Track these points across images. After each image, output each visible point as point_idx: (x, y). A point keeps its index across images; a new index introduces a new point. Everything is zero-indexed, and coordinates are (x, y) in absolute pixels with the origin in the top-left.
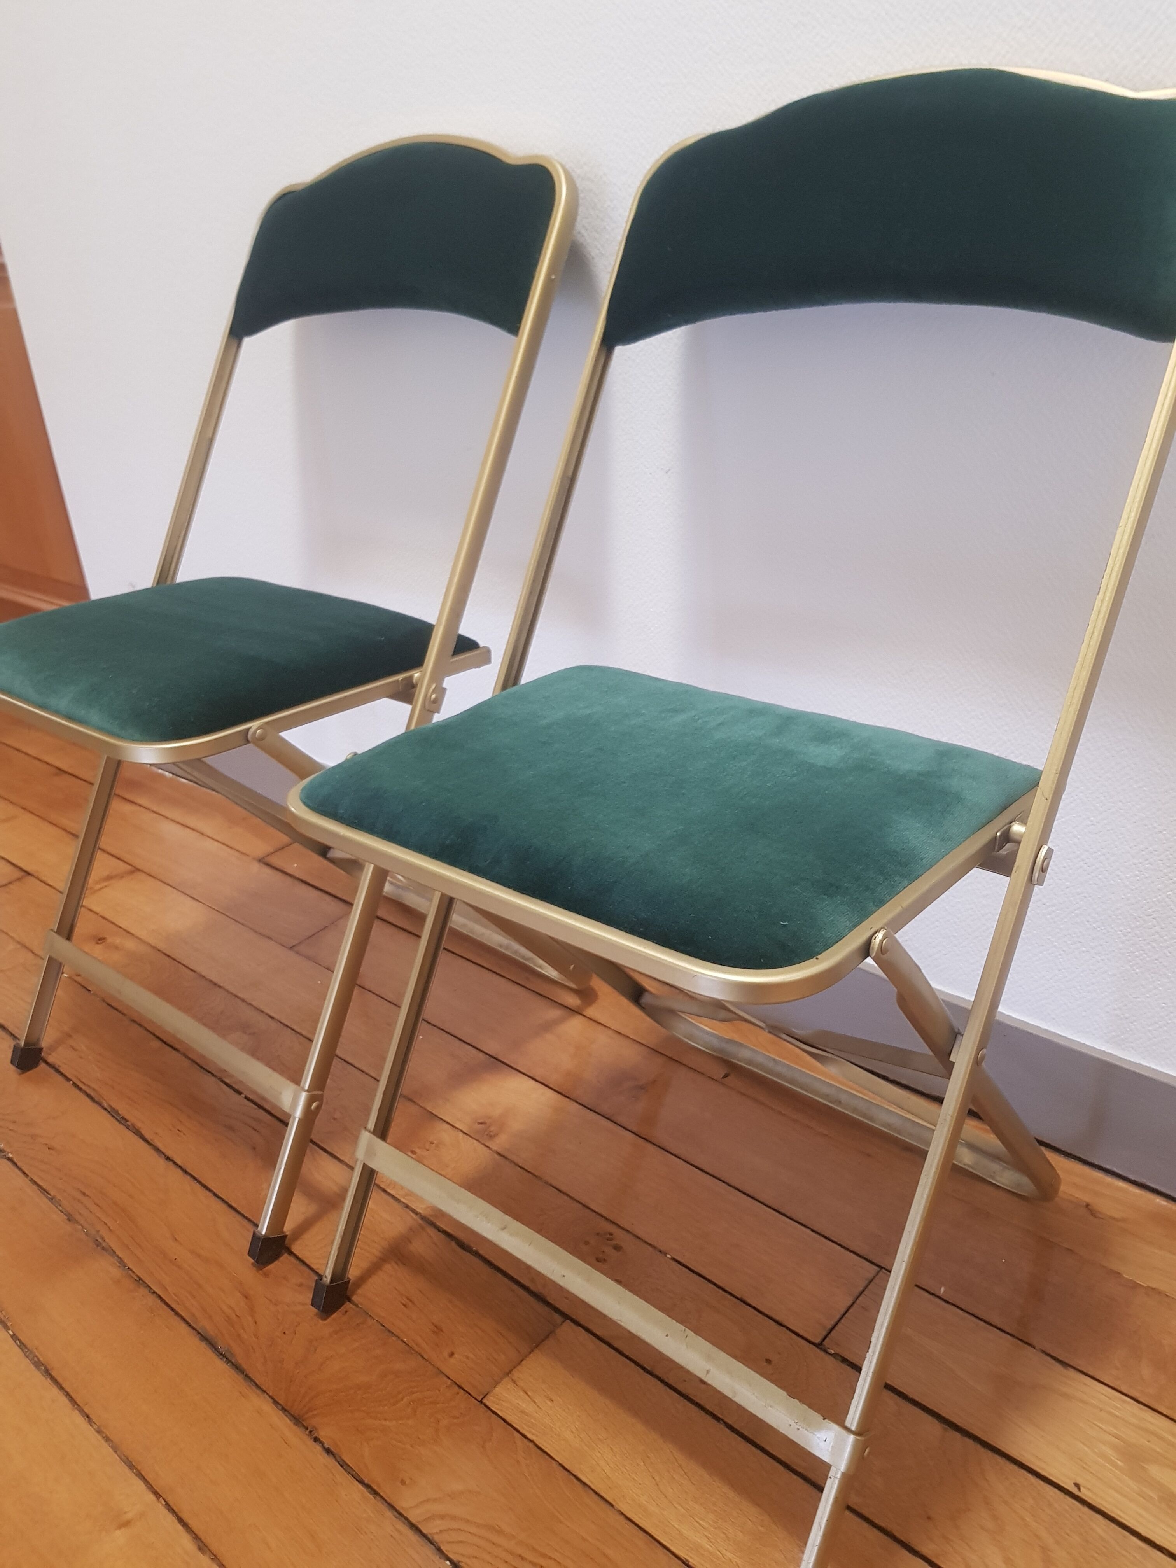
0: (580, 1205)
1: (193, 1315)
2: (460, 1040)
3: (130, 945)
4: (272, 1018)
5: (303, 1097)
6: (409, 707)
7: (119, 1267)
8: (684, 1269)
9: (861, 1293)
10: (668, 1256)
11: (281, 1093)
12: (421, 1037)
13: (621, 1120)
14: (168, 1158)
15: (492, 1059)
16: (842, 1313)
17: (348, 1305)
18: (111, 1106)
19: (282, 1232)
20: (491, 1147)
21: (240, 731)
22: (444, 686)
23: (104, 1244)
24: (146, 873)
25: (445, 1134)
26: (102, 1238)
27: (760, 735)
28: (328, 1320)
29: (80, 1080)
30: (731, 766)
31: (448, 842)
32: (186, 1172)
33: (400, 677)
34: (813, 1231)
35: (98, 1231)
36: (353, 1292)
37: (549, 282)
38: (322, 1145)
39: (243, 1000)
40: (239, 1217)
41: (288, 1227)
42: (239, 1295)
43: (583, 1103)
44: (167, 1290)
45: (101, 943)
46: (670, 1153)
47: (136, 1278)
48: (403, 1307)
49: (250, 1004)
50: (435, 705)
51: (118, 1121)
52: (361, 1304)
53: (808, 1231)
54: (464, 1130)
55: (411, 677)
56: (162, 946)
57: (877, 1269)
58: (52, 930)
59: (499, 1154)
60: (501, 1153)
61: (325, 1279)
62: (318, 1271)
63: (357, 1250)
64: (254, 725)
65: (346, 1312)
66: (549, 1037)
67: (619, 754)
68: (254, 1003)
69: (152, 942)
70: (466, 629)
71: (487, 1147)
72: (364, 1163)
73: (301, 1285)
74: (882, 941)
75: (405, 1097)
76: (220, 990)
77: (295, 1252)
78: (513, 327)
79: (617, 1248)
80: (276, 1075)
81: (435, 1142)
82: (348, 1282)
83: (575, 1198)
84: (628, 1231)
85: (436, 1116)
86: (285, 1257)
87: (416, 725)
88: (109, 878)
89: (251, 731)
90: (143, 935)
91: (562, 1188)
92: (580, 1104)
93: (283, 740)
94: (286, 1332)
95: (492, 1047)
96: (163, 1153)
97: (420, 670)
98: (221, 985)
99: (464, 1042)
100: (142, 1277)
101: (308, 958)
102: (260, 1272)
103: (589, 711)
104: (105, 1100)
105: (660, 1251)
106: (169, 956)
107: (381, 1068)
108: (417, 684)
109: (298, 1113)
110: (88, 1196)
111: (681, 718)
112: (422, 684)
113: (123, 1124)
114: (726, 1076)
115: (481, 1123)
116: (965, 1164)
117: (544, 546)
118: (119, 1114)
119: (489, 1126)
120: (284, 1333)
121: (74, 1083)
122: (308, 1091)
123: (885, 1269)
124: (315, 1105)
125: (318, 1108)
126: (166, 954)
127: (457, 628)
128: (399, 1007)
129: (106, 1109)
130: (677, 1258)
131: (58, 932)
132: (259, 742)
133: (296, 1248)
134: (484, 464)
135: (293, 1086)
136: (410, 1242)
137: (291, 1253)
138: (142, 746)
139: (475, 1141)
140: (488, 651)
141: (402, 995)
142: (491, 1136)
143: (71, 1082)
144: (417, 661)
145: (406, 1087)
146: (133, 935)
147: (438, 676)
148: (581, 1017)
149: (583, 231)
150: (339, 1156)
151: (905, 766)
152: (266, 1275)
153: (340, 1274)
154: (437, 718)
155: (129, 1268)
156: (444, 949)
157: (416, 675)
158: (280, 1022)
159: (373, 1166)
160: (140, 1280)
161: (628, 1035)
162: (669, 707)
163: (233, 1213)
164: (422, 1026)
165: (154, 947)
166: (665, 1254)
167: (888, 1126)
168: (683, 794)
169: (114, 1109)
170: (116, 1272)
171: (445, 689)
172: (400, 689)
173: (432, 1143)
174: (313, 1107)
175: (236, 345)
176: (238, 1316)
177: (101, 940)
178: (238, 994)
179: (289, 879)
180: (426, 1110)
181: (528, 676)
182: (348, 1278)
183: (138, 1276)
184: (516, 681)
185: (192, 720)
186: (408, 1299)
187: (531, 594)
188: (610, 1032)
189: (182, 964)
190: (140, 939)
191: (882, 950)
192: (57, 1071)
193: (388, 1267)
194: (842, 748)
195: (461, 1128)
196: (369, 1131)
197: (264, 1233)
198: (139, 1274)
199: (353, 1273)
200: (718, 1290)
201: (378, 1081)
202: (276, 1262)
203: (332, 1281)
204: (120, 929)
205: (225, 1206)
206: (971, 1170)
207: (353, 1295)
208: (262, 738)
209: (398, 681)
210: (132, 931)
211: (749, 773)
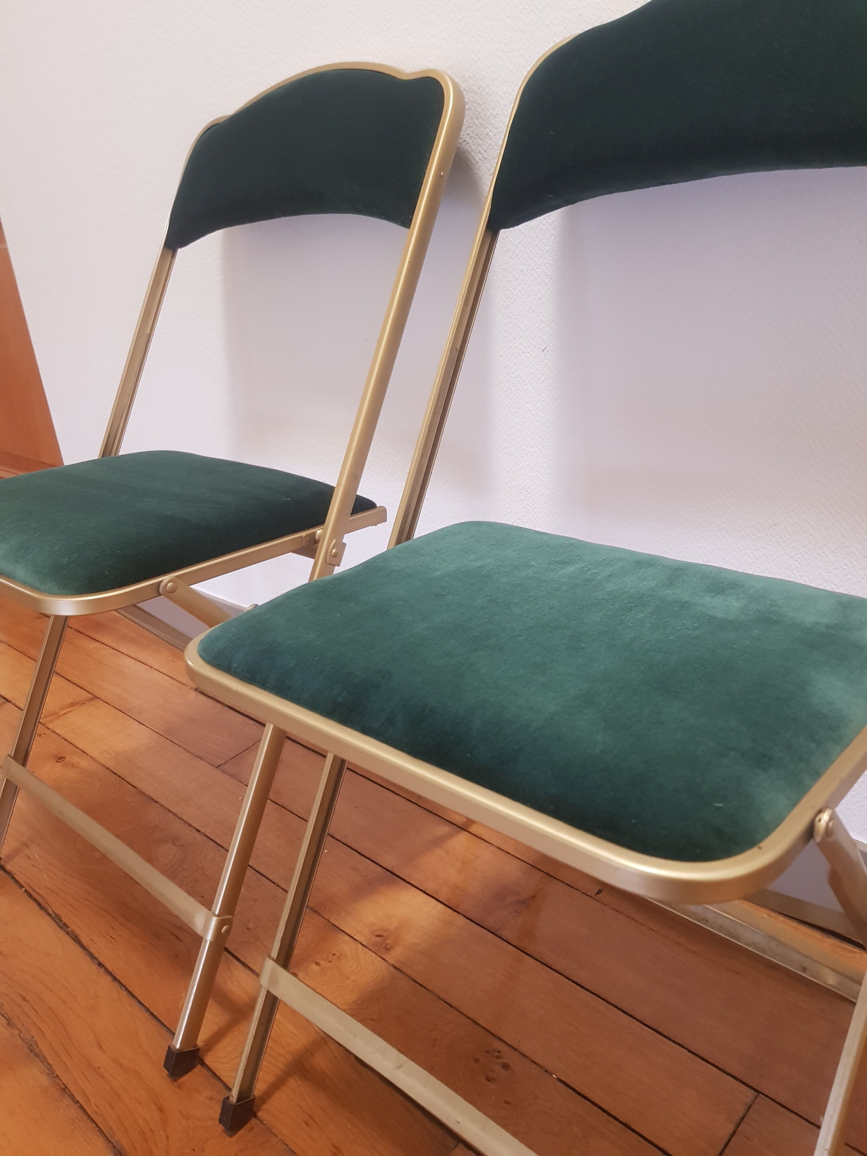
0: (470, 1021)
1: (111, 1128)
2: (360, 854)
3: (84, 763)
4: (198, 831)
5: (214, 921)
6: (311, 561)
7: (48, 1074)
8: (569, 1090)
9: (742, 1119)
10: (554, 1076)
11: (194, 917)
12: (326, 851)
13: (505, 934)
14: (100, 965)
15: (388, 873)
16: (725, 1141)
17: (254, 1121)
18: (55, 913)
19: (196, 1046)
20: (387, 959)
21: (152, 584)
22: (344, 541)
23: (37, 1050)
24: (102, 700)
25: (346, 946)
26: (36, 1044)
27: (653, 586)
28: (235, 1138)
29: (31, 887)
30: (628, 618)
31: (339, 699)
32: (115, 979)
33: (304, 534)
34: (690, 1051)
35: (33, 1037)
36: (259, 1109)
37: (438, 178)
38: (236, 954)
39: (175, 814)
40: (158, 1026)
41: (200, 1042)
42: (154, 1107)
43: (470, 918)
44: (89, 1100)
45: (60, 762)
46: (551, 968)
47: (63, 1086)
48: (305, 1125)
49: (180, 818)
50: (336, 558)
51: (60, 927)
52: (266, 1120)
53: (686, 1051)
54: (363, 943)
55: (315, 533)
56: (111, 765)
57: (755, 1093)
58: (9, 756)
59: (395, 967)
60: (397, 966)
61: (231, 1098)
62: (227, 1084)
63: (264, 1063)
64: (165, 578)
65: (252, 1129)
66: (439, 851)
67: (512, 606)
68: (184, 817)
69: (103, 761)
70: (364, 491)
71: (384, 959)
72: (268, 991)
73: (211, 1099)
74: (828, 824)
75: (311, 908)
76: (157, 804)
77: (207, 1063)
78: (406, 222)
79: (506, 1066)
80: (191, 899)
81: (337, 954)
82: (254, 1099)
83: (465, 1013)
84: (515, 1049)
85: (338, 928)
86: (198, 1069)
87: (319, 576)
88: (73, 704)
89: (163, 584)
90: (95, 754)
91: (454, 1003)
92: (468, 918)
93: (195, 593)
94: (196, 1149)
95: (389, 861)
96: (96, 959)
97: (322, 528)
98: (157, 800)
99: (363, 856)
100: (68, 1086)
101: (232, 776)
102: (175, 1084)
103: (479, 563)
104: (50, 906)
105: (546, 1071)
106: (115, 774)
107: (289, 880)
108: (319, 540)
109: (209, 937)
110: (27, 1001)
111: (570, 569)
112: (323, 541)
113: (64, 930)
114: (599, 892)
115: (378, 936)
116: (829, 985)
117: (435, 413)
118: (61, 920)
119: (386, 939)
120: (194, 1150)
121: (26, 890)
122: (218, 916)
123: (762, 1093)
124: (225, 928)
125: (228, 931)
126: (113, 772)
127: (356, 490)
128: (307, 821)
129: (50, 915)
130: (562, 1078)
131: (15, 758)
132: (170, 594)
133: (209, 1060)
134: (380, 342)
135: (204, 910)
136: (313, 1055)
137: (203, 1064)
138: (59, 599)
139: (373, 954)
140: (384, 511)
141: (309, 812)
142: (387, 949)
143: (24, 889)
144: (320, 521)
145: (311, 901)
146: (87, 754)
147: (339, 533)
148: (465, 833)
149: (468, 139)
150: (250, 965)
151: (810, 619)
152: (179, 1087)
153: (245, 1094)
154: (337, 570)
155: (57, 1075)
156: (348, 768)
157: (319, 531)
158: (205, 835)
159: (275, 993)
160: (65, 1089)
161: (508, 851)
162: (557, 559)
163: (154, 1021)
164: (328, 840)
165: (104, 766)
166: (551, 1074)
167: (754, 945)
168: (583, 648)
169: (57, 915)
170: (44, 1080)
171: (345, 544)
172: (304, 544)
173: (334, 955)
174: (223, 931)
175: (171, 256)
176: (152, 1130)
177: (60, 759)
178: (171, 809)
179: (219, 706)
180: (329, 921)
181: (421, 530)
182: (254, 1095)
183: (63, 1084)
184: (409, 536)
185: (107, 574)
186: (309, 1115)
187: (423, 455)
188: (493, 848)
189: (126, 781)
190: (93, 758)
191: (828, 832)
192: (13, 878)
193: (293, 1083)
194: (739, 599)
195: (360, 940)
196: (273, 960)
197: (178, 1046)
198: (65, 1082)
199: (259, 1088)
200: (603, 1113)
201: (287, 892)
202: (190, 1074)
203: (238, 1100)
204: (77, 749)
205: (147, 1015)
206: (833, 989)
207: (258, 1111)
208: (173, 591)
209: (302, 537)
210: (87, 751)
211: (648, 625)
